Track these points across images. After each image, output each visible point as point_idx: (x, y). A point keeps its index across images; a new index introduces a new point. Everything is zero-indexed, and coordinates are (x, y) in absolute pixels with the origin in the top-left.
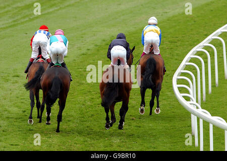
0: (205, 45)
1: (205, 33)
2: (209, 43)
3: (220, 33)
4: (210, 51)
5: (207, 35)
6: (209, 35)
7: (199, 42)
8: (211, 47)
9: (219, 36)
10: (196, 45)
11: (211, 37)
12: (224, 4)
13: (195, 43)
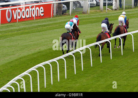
0: (8, 86)
1: (8, 79)
2: (10, 85)
3: (17, 80)
4: (11, 90)
5: (9, 81)
6: (10, 81)
7: (4, 84)
8: (11, 88)
9: (16, 81)
10: (3, 86)
11: (11, 82)
12: (19, 63)
13: (2, 85)
